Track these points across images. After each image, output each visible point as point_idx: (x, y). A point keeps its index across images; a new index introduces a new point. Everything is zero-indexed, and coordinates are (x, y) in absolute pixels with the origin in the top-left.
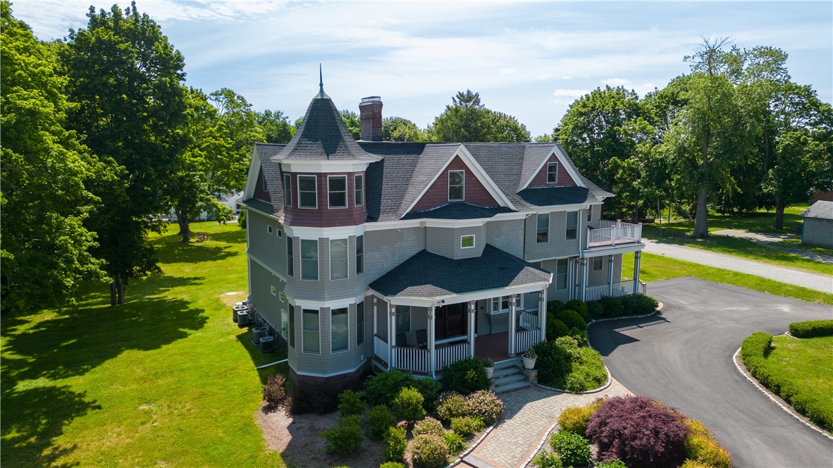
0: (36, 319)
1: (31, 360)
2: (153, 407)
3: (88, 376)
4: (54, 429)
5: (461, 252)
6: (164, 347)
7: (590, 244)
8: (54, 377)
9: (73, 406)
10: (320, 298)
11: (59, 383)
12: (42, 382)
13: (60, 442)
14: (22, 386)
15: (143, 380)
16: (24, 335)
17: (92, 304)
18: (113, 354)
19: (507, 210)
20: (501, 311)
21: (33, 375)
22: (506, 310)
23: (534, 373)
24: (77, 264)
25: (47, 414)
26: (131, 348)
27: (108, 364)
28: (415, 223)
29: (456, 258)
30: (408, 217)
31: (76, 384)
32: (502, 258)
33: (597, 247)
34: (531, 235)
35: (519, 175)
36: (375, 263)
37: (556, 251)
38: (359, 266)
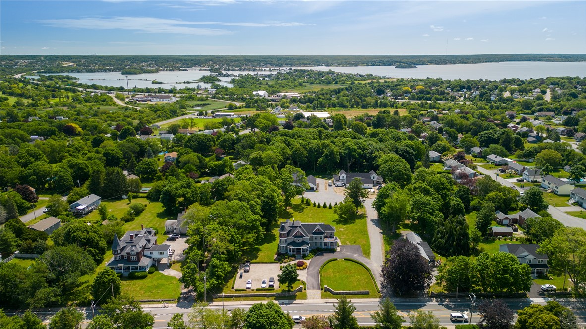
5: (298, 242)
6: (270, 244)
7: (324, 240)
9: (259, 250)
10: (281, 245)
12: (257, 246)
13: (258, 253)
14: (256, 246)
15: (266, 248)
19: (306, 237)
22: (305, 250)
23: (302, 257)
27: (264, 245)
28: (293, 238)
31: (260, 247)
32: (304, 243)
33: (326, 240)
34: (314, 238)
35: (314, 230)
36: (288, 242)
37: (318, 241)
38: (286, 242)
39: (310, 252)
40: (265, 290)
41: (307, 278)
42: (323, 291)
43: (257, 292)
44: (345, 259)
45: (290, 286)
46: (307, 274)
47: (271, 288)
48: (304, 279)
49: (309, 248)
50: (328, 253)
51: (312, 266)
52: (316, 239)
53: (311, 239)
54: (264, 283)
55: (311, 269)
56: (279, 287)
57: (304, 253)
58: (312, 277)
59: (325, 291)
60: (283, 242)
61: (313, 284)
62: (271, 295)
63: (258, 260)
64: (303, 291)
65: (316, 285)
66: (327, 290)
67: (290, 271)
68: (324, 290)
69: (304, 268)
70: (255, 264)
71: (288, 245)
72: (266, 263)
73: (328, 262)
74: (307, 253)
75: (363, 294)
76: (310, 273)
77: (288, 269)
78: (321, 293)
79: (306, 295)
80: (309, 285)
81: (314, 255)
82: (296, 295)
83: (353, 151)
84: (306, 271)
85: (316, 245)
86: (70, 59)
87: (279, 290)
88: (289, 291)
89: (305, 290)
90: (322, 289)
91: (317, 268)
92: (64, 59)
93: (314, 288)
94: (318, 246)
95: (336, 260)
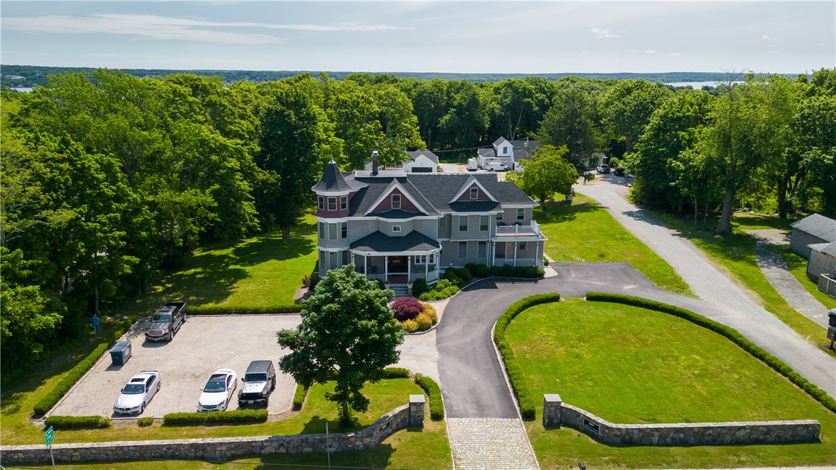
0: (249, 241)
1: (238, 258)
2: (268, 280)
3: (254, 267)
4: (235, 282)
5: (392, 233)
6: (287, 260)
7: (497, 234)
8: (242, 265)
9: (241, 275)
10: (325, 247)
11: (243, 268)
12: (238, 267)
13: (235, 285)
14: (231, 267)
15: (271, 271)
16: (241, 247)
17: (274, 237)
18: (265, 260)
19: (424, 214)
20: (421, 263)
21: (236, 264)
22: (424, 264)
23: (411, 291)
24: (249, 222)
25: (234, 277)
26: (275, 259)
27: (262, 264)
28: (374, 218)
29: (390, 236)
30: (368, 215)
31: (248, 269)
32: (415, 238)
33: (503, 236)
34: (456, 226)
35: (456, 193)
36: (354, 235)
37: (472, 236)
38: (344, 235)
39: (442, 277)
40: (212, 422)
41: (440, 364)
42: (538, 423)
43: (169, 430)
44: (591, 298)
45: (348, 395)
46: (440, 350)
47: (248, 412)
48: (429, 370)
49: (437, 261)
50: (513, 281)
51: (456, 319)
52: (463, 228)
53: (446, 223)
54: (216, 384)
55: (453, 329)
56: (297, 406)
57: (419, 276)
58: (465, 360)
59: (550, 424)
60: (333, 237)
61: (472, 392)
62: (238, 445)
63: (225, 304)
64: (429, 424)
65: (489, 392)
66: (558, 419)
67: (351, 305)
68: (539, 417)
69: (423, 328)
70: (206, 318)
71: (353, 245)
72: (256, 312)
73: (525, 307)
74: (431, 277)
75: (779, 441)
76: (449, 344)
77: (337, 293)
78: (532, 436)
79: (446, 449)
80: (453, 397)
81: (460, 286)
82: (389, 450)
83: (526, 97)
84: (431, 336)
85: (463, 254)
86: (18, 71)
87: (296, 421)
88: (346, 424)
89: (437, 417)
90: (528, 416)
91: (480, 329)
92: (7, 71)
93: (482, 411)
94: (473, 256)
95: (556, 299)
